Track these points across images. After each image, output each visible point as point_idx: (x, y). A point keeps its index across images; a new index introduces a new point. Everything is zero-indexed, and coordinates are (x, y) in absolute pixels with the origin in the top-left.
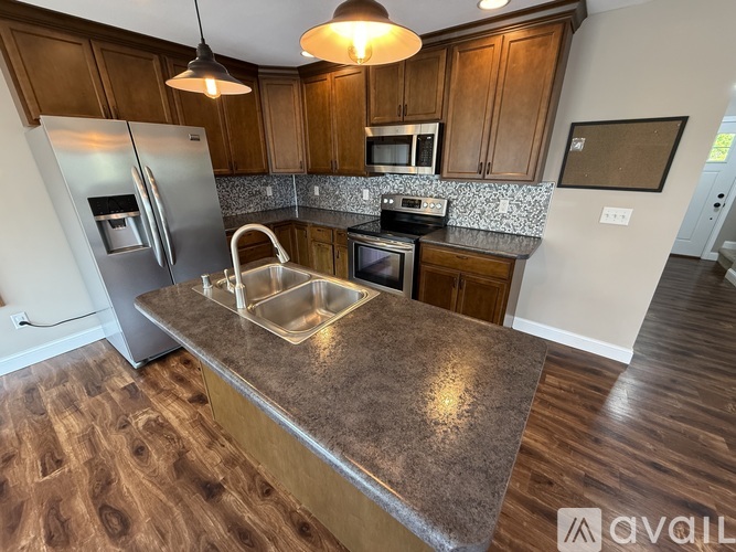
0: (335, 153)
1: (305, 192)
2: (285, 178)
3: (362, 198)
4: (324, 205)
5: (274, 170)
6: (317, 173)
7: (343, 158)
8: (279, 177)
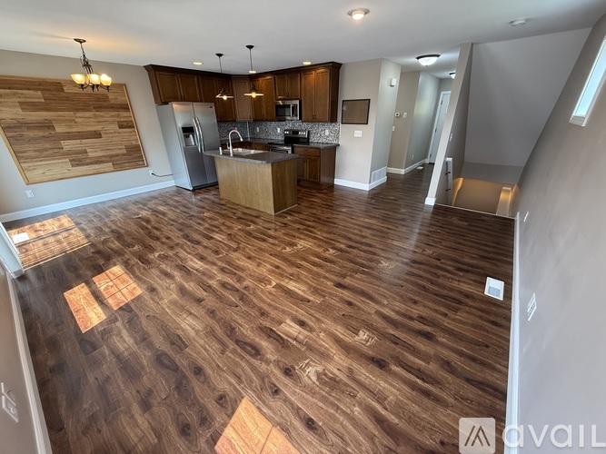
0: (264, 112)
1: (253, 131)
2: (243, 123)
3: (277, 132)
4: (261, 136)
5: (238, 119)
6: (258, 121)
7: (267, 113)
8: (241, 123)
